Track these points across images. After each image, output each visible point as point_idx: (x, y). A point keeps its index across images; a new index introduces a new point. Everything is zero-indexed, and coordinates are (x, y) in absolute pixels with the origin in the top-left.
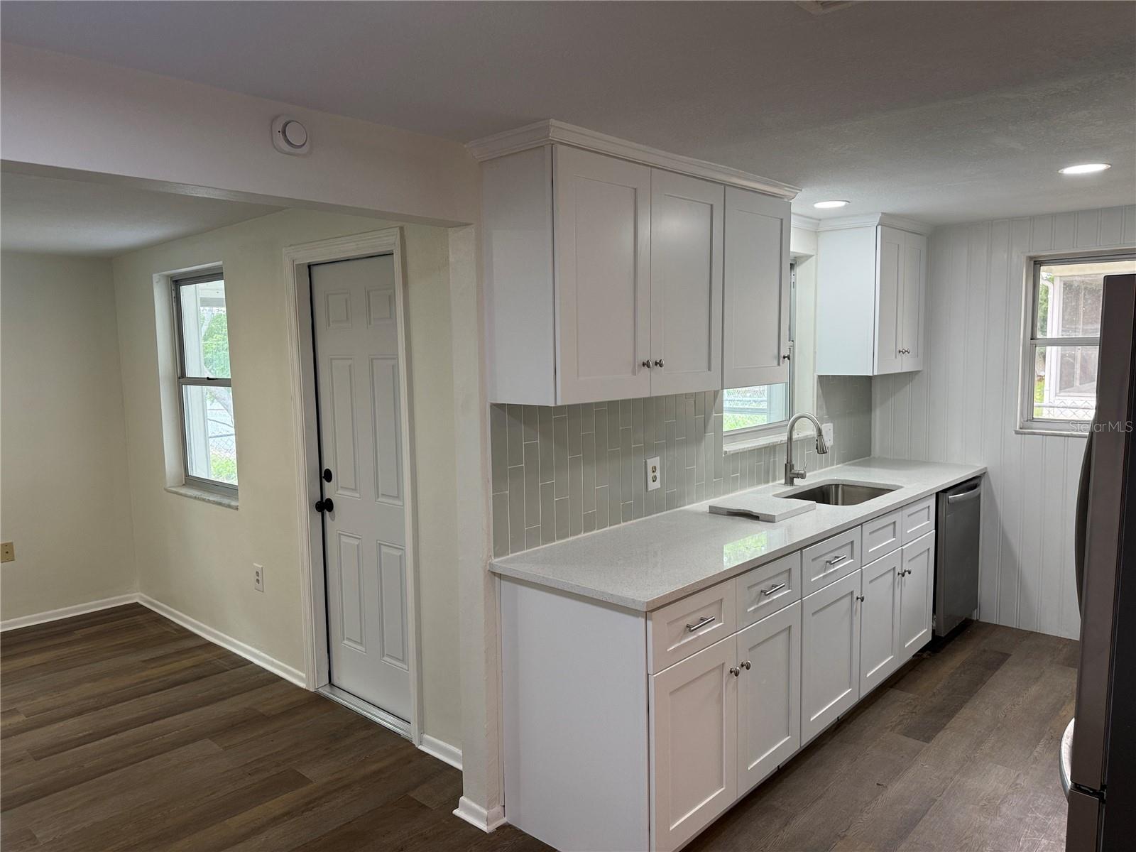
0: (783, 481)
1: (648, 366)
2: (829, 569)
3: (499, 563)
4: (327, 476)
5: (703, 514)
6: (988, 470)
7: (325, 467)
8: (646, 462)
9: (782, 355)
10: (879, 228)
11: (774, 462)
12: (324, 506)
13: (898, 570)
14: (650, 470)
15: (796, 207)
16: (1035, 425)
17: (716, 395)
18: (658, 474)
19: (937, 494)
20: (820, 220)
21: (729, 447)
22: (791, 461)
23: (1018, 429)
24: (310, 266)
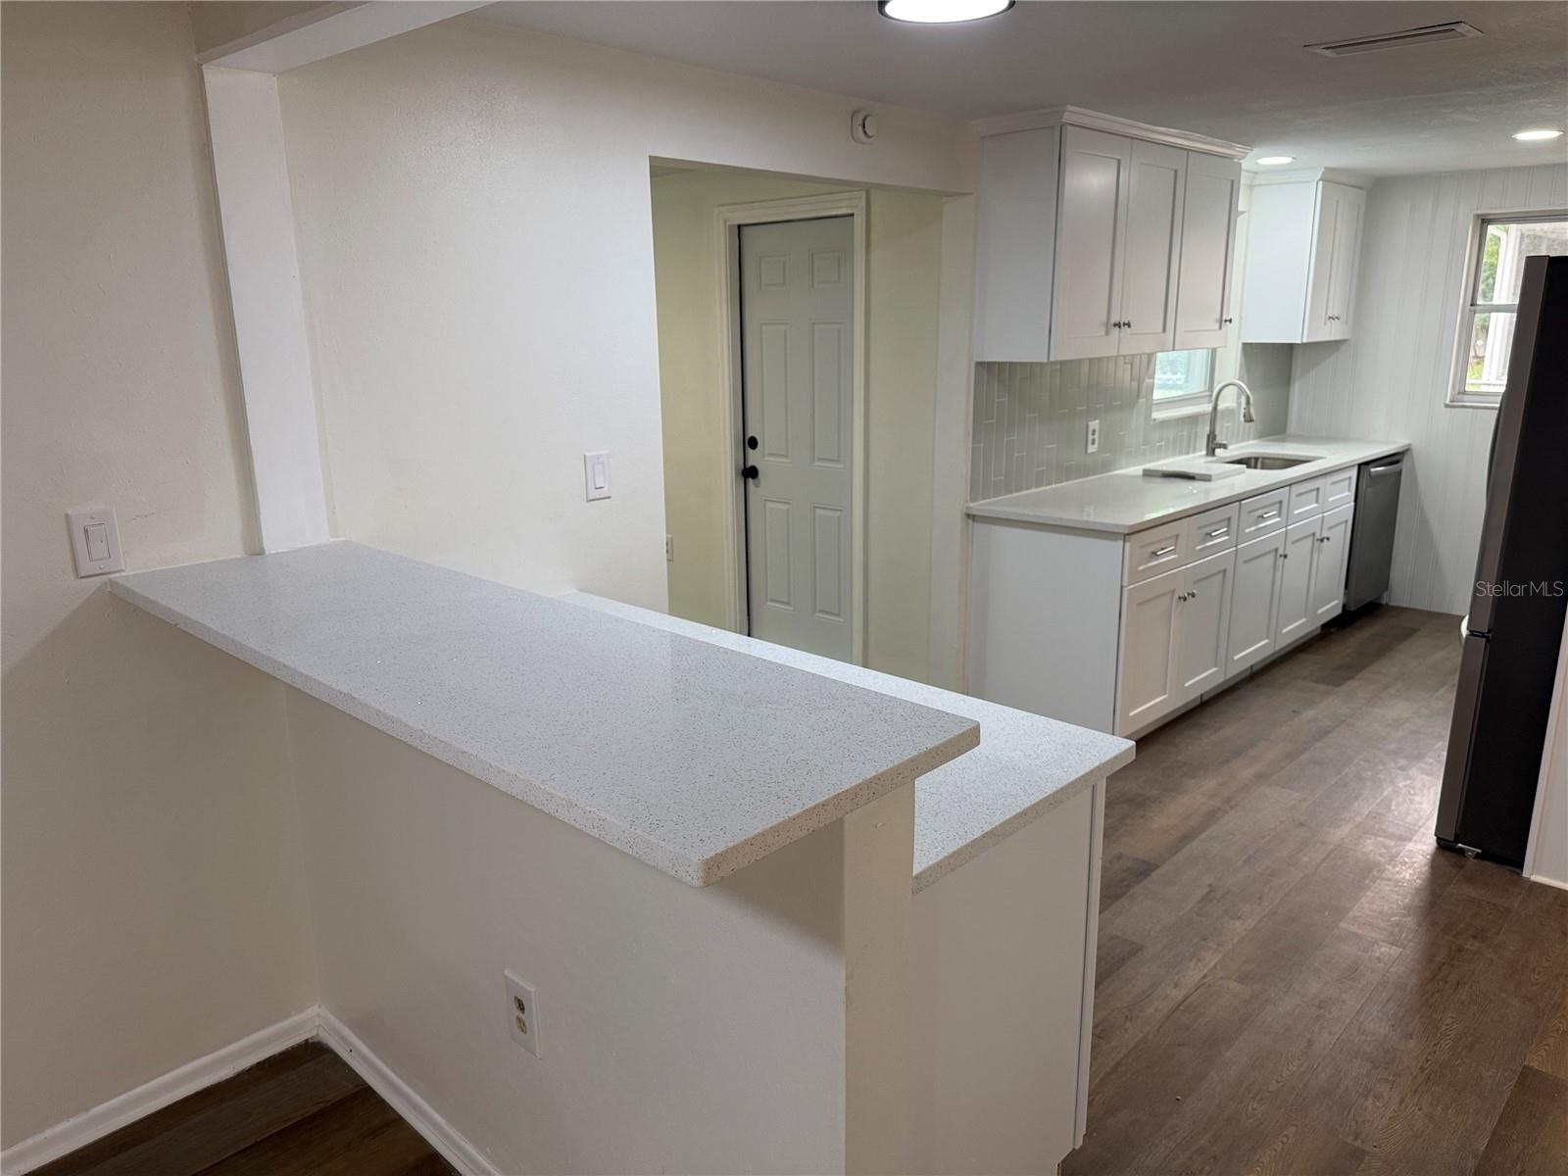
0: (1204, 452)
1: (1120, 327)
2: (1260, 523)
3: (979, 506)
4: (753, 443)
5: (1136, 477)
6: (1414, 447)
7: (750, 434)
8: (1087, 425)
9: (1224, 318)
10: (1321, 183)
11: (1196, 432)
12: (749, 473)
13: (1318, 536)
14: (1090, 433)
15: (1245, 164)
16: (1466, 398)
17: (1151, 357)
18: (1096, 436)
19: (1360, 465)
20: (1256, 173)
21: (1158, 415)
22: (1214, 431)
23: (1448, 402)
24: (739, 226)
